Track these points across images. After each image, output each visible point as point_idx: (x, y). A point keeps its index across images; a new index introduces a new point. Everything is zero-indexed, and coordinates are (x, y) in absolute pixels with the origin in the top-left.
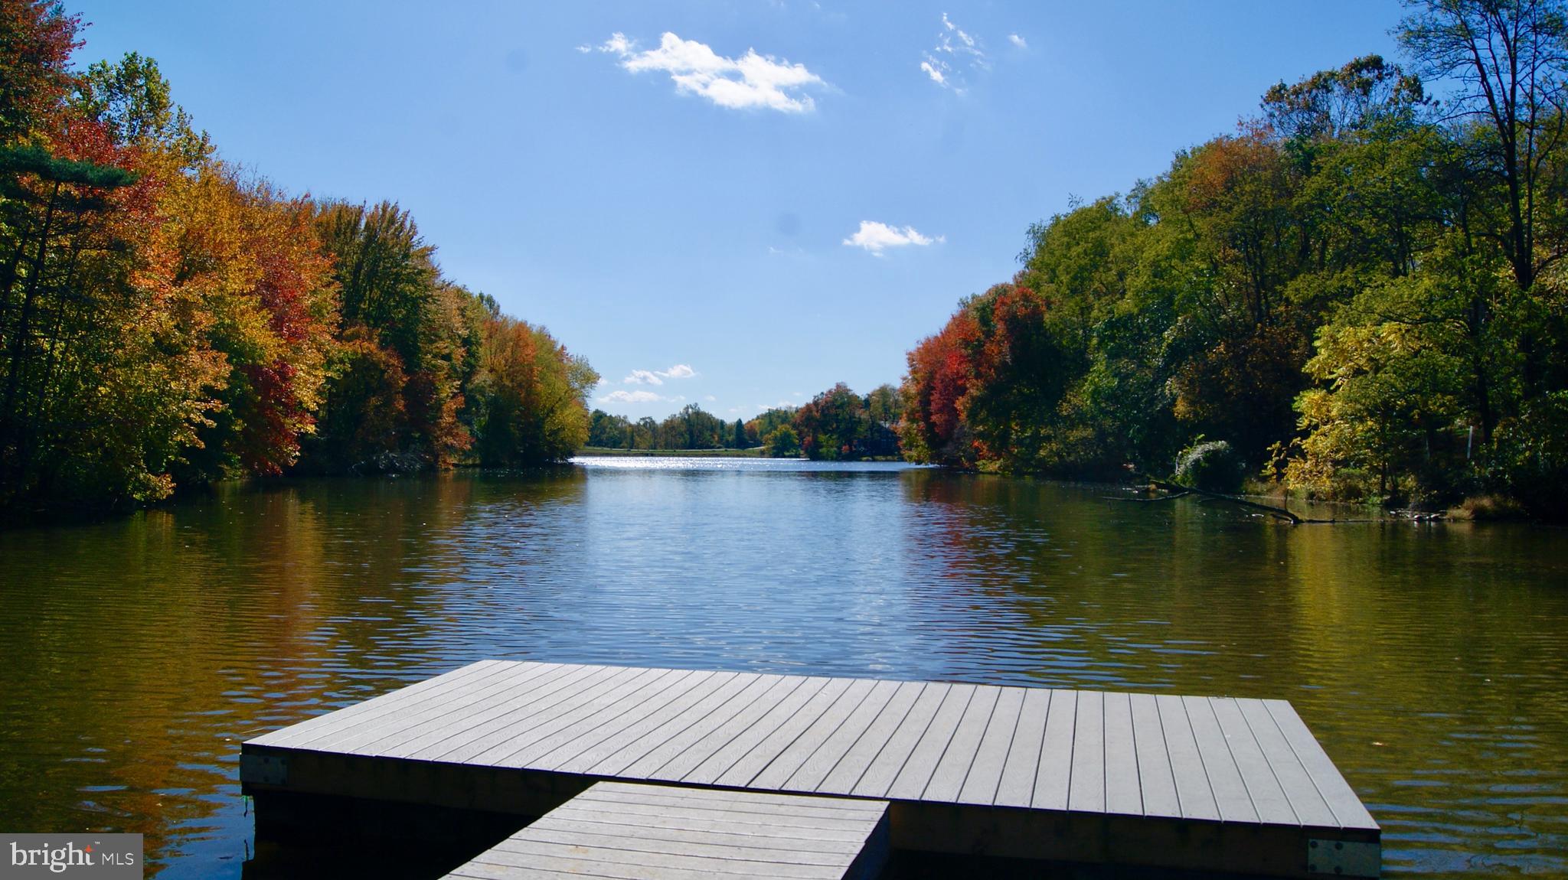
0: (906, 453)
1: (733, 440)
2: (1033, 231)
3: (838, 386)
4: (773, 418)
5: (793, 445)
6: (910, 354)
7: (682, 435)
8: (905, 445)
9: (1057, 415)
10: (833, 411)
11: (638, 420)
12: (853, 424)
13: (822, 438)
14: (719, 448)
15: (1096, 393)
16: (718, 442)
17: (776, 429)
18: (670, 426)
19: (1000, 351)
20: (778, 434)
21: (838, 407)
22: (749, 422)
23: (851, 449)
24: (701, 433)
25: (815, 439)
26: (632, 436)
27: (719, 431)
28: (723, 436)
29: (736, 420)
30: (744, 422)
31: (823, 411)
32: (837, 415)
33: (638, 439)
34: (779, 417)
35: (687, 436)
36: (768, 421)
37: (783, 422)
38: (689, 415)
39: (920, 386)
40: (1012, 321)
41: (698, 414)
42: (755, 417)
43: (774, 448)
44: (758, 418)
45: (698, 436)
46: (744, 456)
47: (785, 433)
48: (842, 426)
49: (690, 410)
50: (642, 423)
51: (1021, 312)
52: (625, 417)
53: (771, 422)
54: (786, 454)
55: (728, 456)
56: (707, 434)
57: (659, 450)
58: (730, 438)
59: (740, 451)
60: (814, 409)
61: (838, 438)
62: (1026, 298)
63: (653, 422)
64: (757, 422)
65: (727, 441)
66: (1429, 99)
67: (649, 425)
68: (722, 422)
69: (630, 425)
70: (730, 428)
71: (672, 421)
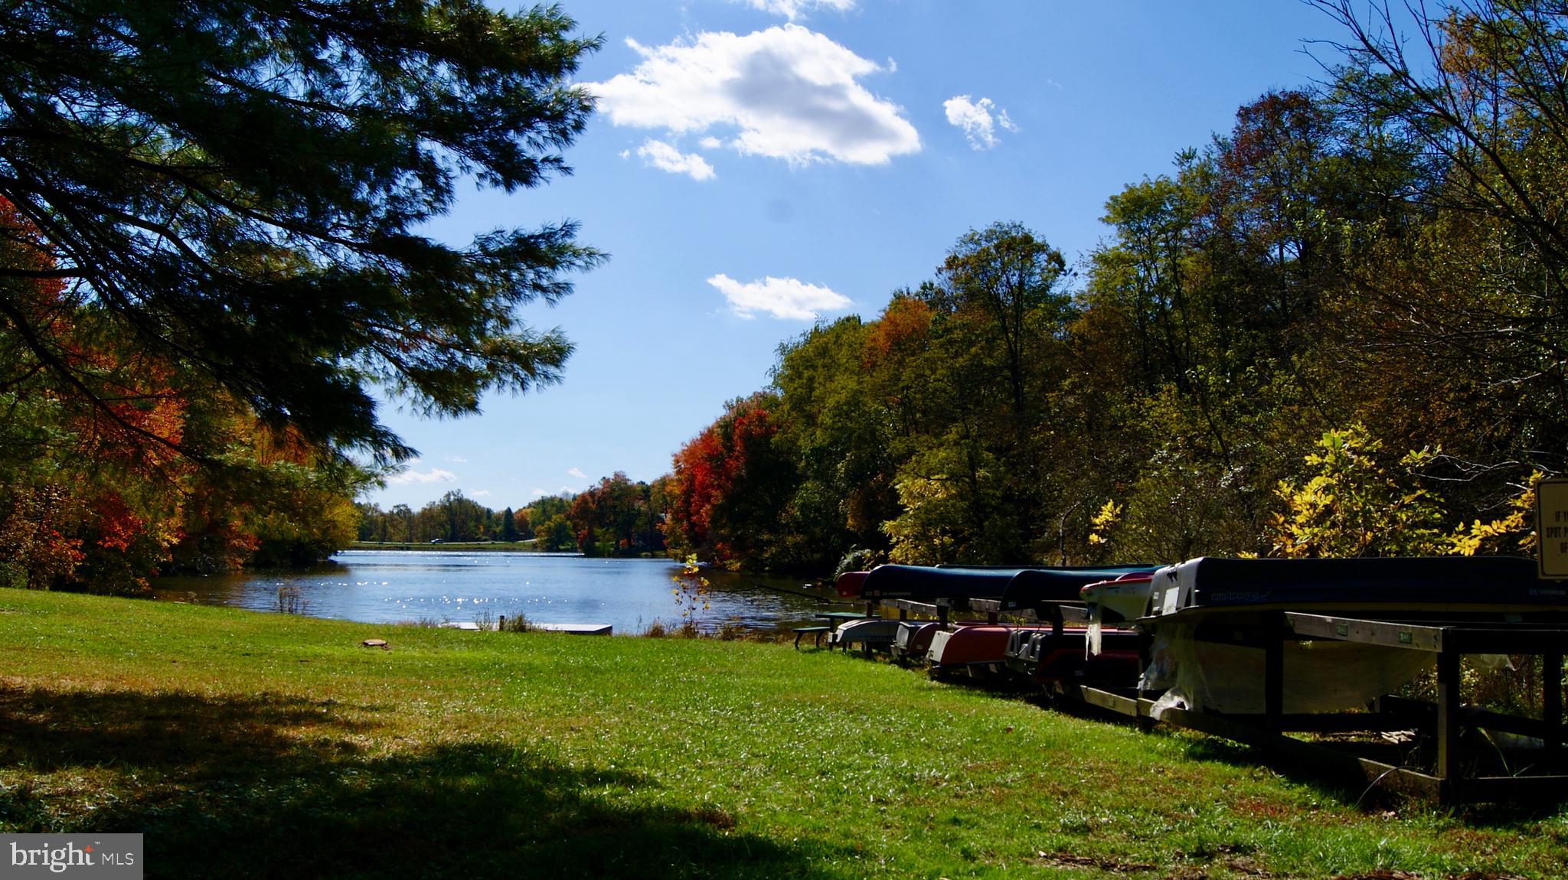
0: (672, 551)
1: (501, 532)
2: (783, 348)
3: (616, 475)
4: (546, 506)
5: (569, 538)
6: (675, 455)
7: (443, 526)
8: (670, 543)
9: (778, 523)
10: (610, 502)
11: (391, 508)
12: (632, 516)
13: (598, 531)
14: (485, 540)
15: (804, 507)
16: (484, 534)
17: (549, 519)
18: (428, 515)
19: (738, 466)
20: (552, 524)
21: (616, 499)
22: (520, 510)
23: (629, 542)
24: (464, 522)
25: (591, 533)
26: (385, 526)
27: (485, 521)
28: (490, 527)
29: (505, 508)
30: (514, 510)
31: (599, 502)
32: (615, 507)
33: (391, 530)
34: (553, 505)
35: (448, 527)
36: (540, 510)
37: (558, 512)
38: (450, 503)
39: (684, 487)
40: (747, 437)
41: (460, 501)
42: (526, 505)
43: (546, 541)
44: (530, 506)
45: (461, 528)
46: (514, 550)
47: (560, 524)
48: (620, 519)
49: (452, 498)
50: (395, 511)
51: (756, 430)
52: (377, 505)
53: (544, 511)
54: (561, 547)
55: (494, 550)
56: (472, 524)
57: (416, 543)
58: (498, 530)
59: (509, 545)
60: (590, 500)
61: (615, 532)
62: (761, 418)
63: (409, 511)
64: (529, 510)
65: (495, 532)
66: (1071, 270)
67: (403, 514)
68: (489, 511)
69: (382, 514)
70: (498, 517)
71: (430, 509)
